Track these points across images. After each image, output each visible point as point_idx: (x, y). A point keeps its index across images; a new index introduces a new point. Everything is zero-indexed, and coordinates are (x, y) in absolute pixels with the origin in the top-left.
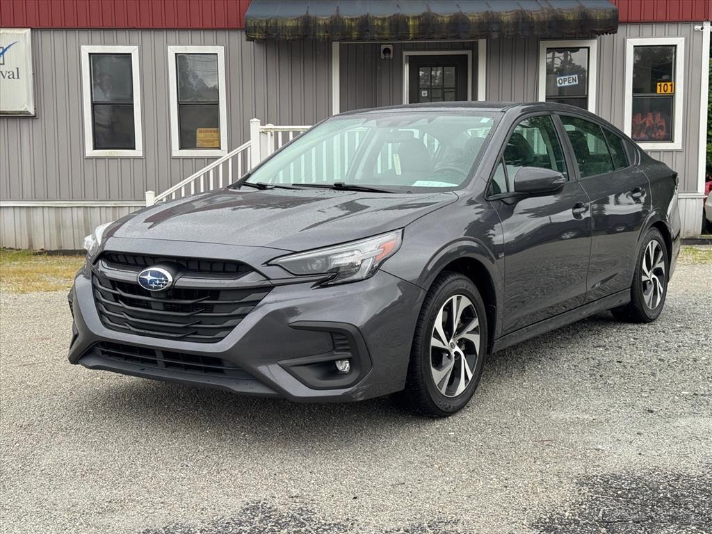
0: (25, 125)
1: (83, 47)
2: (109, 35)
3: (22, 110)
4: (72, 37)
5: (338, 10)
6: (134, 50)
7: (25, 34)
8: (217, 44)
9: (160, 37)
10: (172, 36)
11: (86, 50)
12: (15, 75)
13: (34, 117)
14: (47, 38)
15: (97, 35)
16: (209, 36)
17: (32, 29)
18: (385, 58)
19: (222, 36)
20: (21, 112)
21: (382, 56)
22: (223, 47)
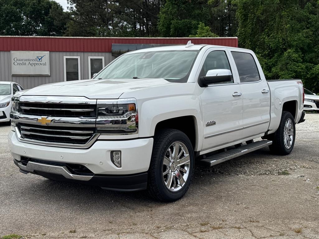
0: (47, 78)
1: (64, 57)
2: (71, 53)
3: (47, 74)
4: (61, 54)
6: (79, 58)
7: (48, 53)
8: (102, 56)
9: (86, 54)
10: (89, 54)
11: (65, 57)
12: (45, 64)
13: (50, 76)
14: (54, 54)
15: (68, 53)
16: (100, 54)
17: (50, 51)
19: (103, 54)
20: (46, 75)
22: (104, 57)
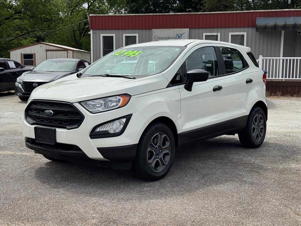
1: (203, 33)
2: (211, 30)
4: (201, 30)
5: (285, 22)
6: (219, 34)
7: (188, 30)
8: (244, 32)
9: (227, 30)
10: (231, 29)
11: (205, 34)
14: (193, 31)
15: (208, 30)
16: (242, 29)
17: (189, 28)
18: (299, 35)
19: (246, 29)
21: (298, 34)
22: (246, 33)
